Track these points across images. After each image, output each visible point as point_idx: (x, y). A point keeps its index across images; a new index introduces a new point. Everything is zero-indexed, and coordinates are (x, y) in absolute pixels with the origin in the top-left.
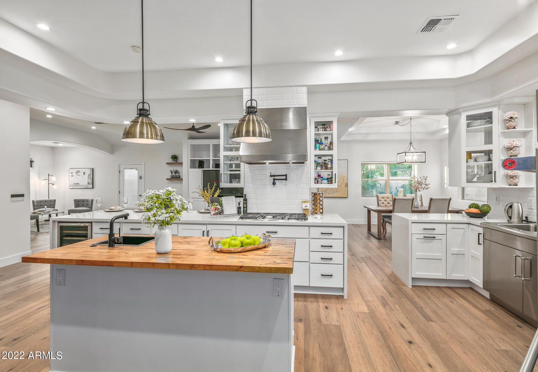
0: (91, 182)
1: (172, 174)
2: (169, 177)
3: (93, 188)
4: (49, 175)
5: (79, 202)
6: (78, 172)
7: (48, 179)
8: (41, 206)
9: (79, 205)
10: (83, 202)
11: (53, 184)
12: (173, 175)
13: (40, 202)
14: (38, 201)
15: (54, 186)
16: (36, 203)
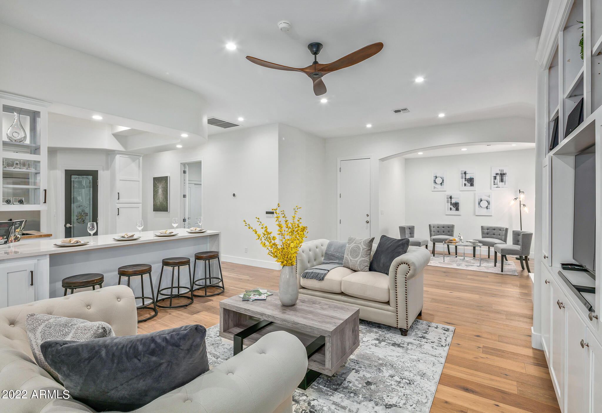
4: (520, 191)
7: (519, 198)
8: (494, 234)
13: (494, 230)
14: (491, 227)
15: (525, 207)
16: (488, 229)
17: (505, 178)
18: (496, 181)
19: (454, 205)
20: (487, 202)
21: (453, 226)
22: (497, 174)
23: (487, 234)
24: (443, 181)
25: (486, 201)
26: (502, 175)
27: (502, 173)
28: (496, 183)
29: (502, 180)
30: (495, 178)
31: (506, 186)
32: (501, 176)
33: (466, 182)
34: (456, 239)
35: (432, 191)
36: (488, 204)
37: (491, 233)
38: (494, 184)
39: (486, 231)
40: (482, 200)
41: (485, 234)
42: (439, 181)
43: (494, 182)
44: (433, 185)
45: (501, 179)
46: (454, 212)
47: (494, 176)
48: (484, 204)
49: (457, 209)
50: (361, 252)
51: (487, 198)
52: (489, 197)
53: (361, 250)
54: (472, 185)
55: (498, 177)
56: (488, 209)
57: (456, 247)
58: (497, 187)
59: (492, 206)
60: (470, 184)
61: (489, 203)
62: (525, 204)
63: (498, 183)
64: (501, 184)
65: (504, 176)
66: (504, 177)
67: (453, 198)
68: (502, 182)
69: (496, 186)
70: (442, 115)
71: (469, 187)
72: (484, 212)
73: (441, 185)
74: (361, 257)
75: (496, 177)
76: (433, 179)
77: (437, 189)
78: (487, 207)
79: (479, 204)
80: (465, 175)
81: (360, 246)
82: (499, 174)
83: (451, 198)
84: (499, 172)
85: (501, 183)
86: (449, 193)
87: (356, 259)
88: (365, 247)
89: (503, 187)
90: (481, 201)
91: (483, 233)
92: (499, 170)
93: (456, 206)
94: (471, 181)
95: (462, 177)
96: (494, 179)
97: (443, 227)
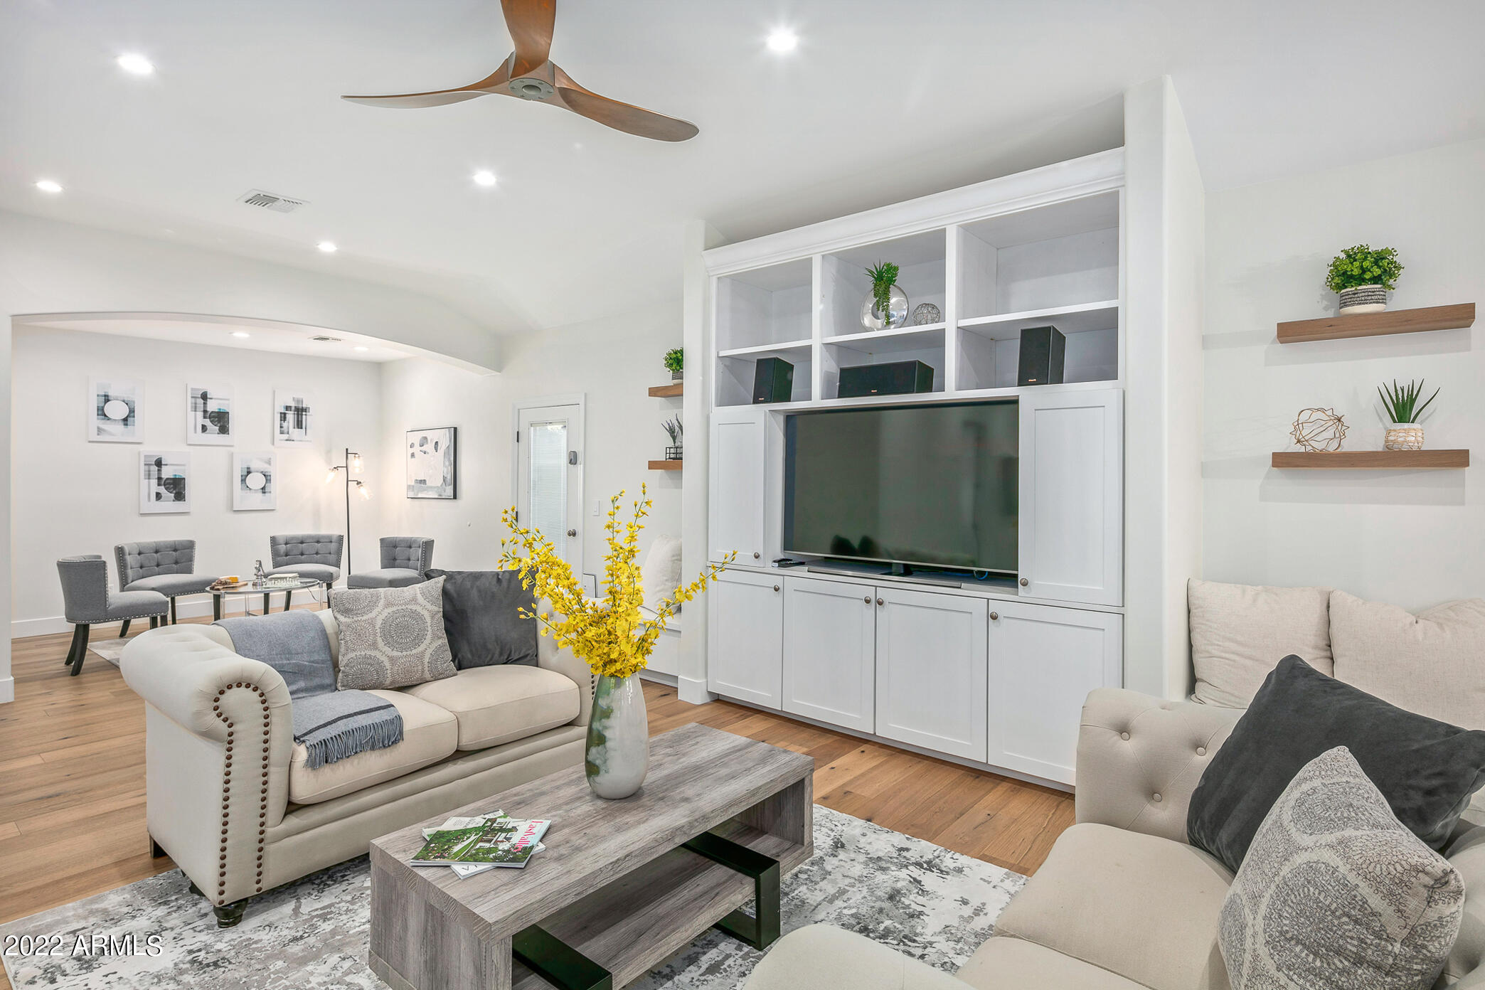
0: (450, 477)
1: (675, 442)
2: (661, 457)
3: (455, 497)
4: (349, 452)
5: (395, 547)
6: (424, 441)
7: (347, 467)
8: (302, 554)
9: (395, 559)
10: (408, 549)
11: (359, 483)
12: (677, 445)
13: (302, 543)
14: (293, 538)
15: (361, 488)
16: (286, 544)
17: (308, 419)
18: (285, 424)
19: (169, 484)
20: (265, 475)
21: (190, 545)
22: (288, 408)
23: (286, 555)
24: (132, 411)
25: (262, 472)
26: (300, 411)
27: (300, 406)
28: (285, 429)
29: (299, 424)
30: (283, 417)
31: (307, 438)
32: (298, 414)
33: (207, 422)
34: (238, 576)
35: (90, 442)
36: (267, 480)
37: (295, 552)
38: (282, 433)
39: (282, 548)
40: (252, 470)
41: (282, 556)
42: (116, 410)
43: (281, 427)
44: (95, 421)
45: (298, 421)
46: (169, 504)
47: (281, 413)
48: (256, 481)
49: (180, 496)
50: (429, 624)
51: (265, 467)
52: (269, 462)
53: (428, 620)
54: (224, 430)
55: (291, 416)
56: (265, 493)
57: (267, 596)
58: (287, 440)
59: (274, 486)
60: (218, 428)
61: (267, 477)
62: (359, 481)
63: (291, 429)
64: (295, 433)
65: (304, 413)
66: (304, 417)
67: (166, 465)
68: (298, 428)
69: (287, 438)
70: (327, 247)
71: (213, 436)
72: (256, 500)
73: (126, 425)
74: (433, 640)
75: (285, 414)
76: (94, 403)
77: (111, 434)
78: (263, 488)
79: (242, 480)
80: (202, 401)
81: (419, 609)
82: (293, 408)
83: (159, 463)
84: (293, 404)
85: (297, 430)
86: (155, 450)
87: (414, 652)
88: (436, 609)
89: (301, 441)
90: (249, 473)
91: (275, 553)
92: (294, 398)
93: (177, 487)
94: (221, 420)
95: (196, 407)
96: (281, 420)
97: (157, 552)
